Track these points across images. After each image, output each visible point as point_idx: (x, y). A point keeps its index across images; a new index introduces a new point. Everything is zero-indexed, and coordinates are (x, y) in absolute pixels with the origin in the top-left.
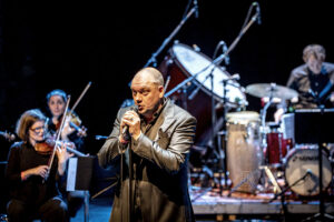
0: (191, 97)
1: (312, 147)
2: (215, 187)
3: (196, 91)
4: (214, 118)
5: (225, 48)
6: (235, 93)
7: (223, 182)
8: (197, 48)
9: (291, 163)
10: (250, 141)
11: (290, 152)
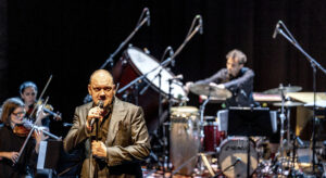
0: (141, 93)
1: (242, 138)
2: (159, 169)
3: (146, 88)
4: (160, 111)
5: (172, 52)
6: (178, 90)
7: (166, 165)
8: (147, 52)
9: (224, 151)
10: (189, 132)
11: (223, 142)
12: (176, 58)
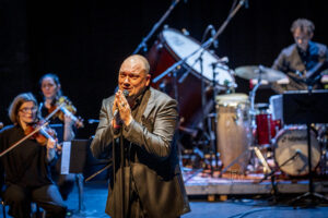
0: (181, 81)
1: (301, 127)
2: (206, 168)
3: (185, 75)
4: (204, 100)
5: (214, 32)
6: (224, 76)
7: (214, 163)
8: (186, 32)
9: (280, 143)
10: (239, 123)
11: (279, 133)
12: (219, 38)
